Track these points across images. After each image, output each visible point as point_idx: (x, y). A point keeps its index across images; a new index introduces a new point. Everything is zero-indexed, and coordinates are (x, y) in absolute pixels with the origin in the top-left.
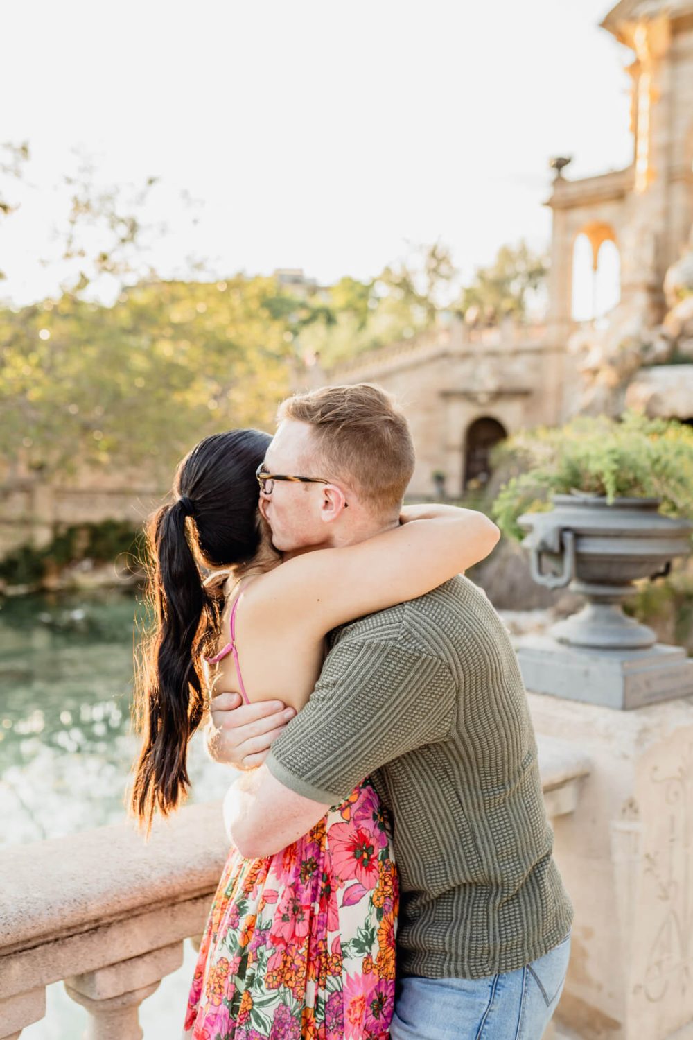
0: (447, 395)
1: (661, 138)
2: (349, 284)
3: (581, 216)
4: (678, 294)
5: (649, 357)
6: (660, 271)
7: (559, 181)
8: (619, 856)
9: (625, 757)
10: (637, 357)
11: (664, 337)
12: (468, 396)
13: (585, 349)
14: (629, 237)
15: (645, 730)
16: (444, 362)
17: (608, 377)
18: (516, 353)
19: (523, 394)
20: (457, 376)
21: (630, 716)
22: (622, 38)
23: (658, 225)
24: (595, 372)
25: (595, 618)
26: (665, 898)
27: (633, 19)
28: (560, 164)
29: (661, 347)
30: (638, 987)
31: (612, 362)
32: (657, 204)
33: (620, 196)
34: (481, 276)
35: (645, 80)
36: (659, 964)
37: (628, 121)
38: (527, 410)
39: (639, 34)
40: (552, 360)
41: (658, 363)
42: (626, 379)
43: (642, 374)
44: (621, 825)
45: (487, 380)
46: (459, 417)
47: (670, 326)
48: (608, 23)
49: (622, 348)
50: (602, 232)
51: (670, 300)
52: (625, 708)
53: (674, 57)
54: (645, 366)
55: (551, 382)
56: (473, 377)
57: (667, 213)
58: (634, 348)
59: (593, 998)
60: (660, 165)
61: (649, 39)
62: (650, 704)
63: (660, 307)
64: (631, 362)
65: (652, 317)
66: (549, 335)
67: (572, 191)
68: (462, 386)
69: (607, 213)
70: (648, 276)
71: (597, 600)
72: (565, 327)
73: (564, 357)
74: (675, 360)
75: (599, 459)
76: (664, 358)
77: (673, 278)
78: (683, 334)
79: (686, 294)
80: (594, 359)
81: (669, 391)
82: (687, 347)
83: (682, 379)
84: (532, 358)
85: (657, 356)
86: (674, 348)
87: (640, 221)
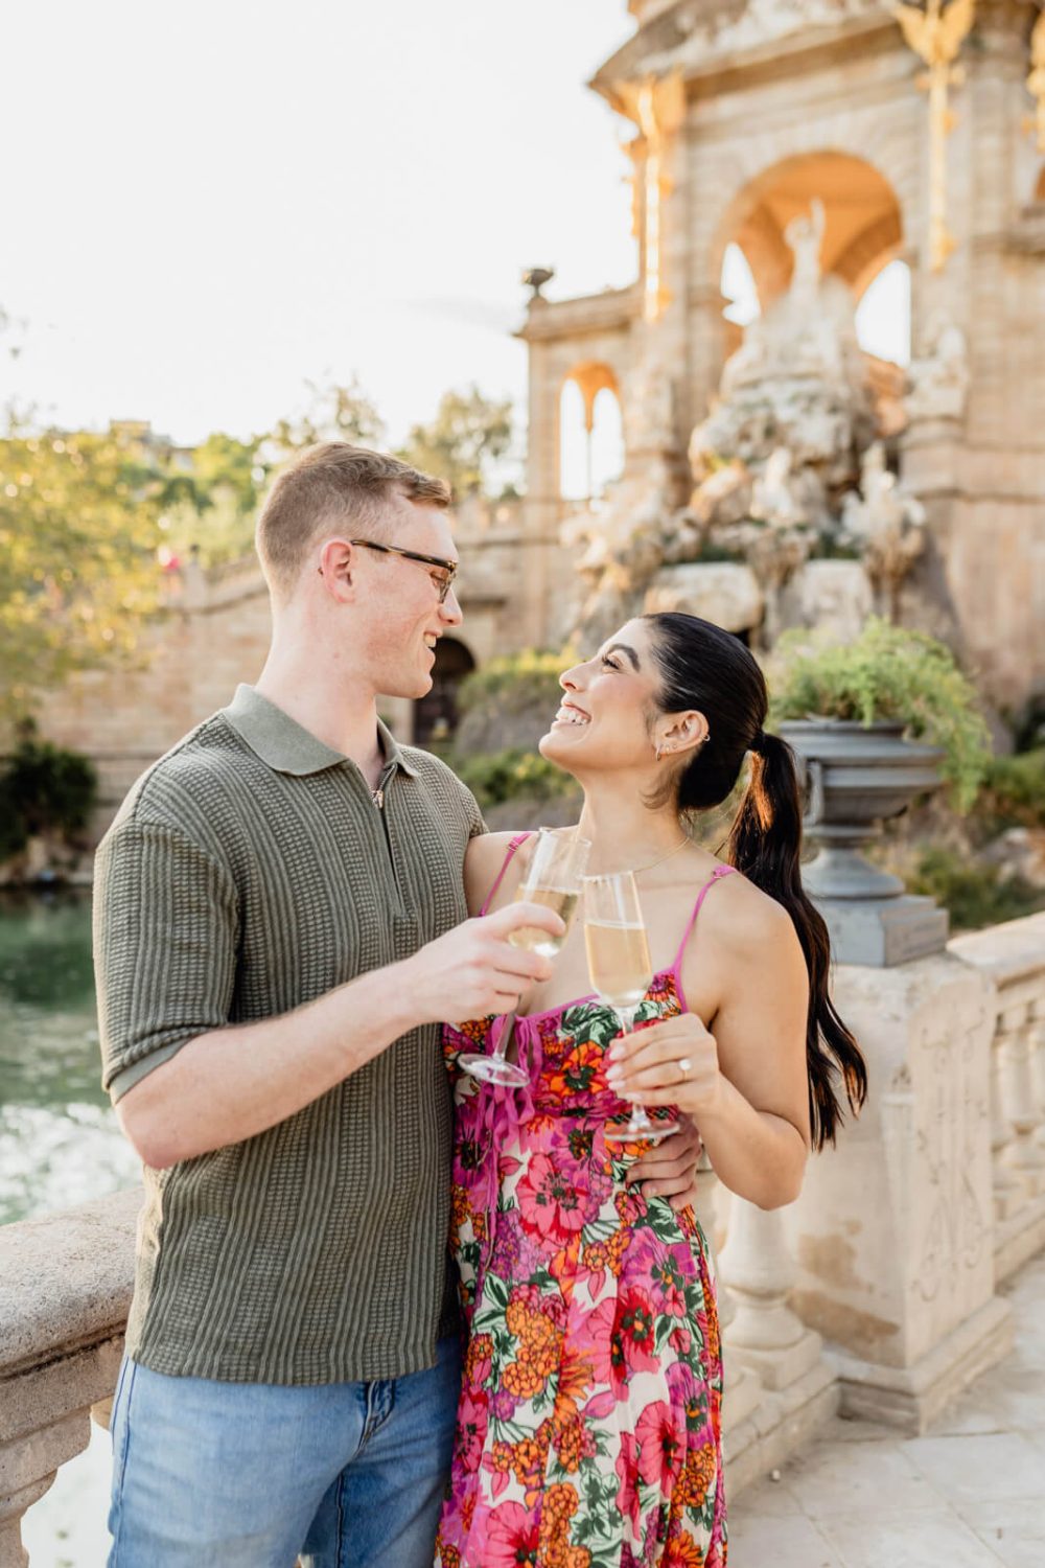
1: (677, 246)
2: (222, 445)
3: (568, 353)
4: (707, 464)
5: (673, 550)
6: (681, 432)
7: (537, 303)
8: (890, 1134)
9: (897, 1019)
10: (657, 551)
11: (690, 523)
13: (584, 539)
14: (637, 383)
15: (912, 989)
17: (616, 579)
18: (484, 546)
19: (496, 603)
21: (893, 974)
22: (620, 104)
23: (677, 367)
24: (599, 572)
25: (835, 865)
26: (935, 1182)
27: (634, 78)
28: (538, 278)
29: (688, 537)
30: (916, 1283)
31: (622, 558)
32: (674, 337)
33: (623, 326)
34: (419, 436)
35: (653, 165)
36: (932, 1257)
37: (629, 222)
38: (501, 627)
39: (643, 100)
40: (534, 556)
41: (684, 560)
42: (642, 582)
43: (665, 574)
44: (892, 1098)
47: (698, 509)
48: (599, 83)
49: (637, 539)
50: (601, 376)
51: (697, 471)
52: (887, 964)
53: (691, 134)
54: (666, 563)
55: (534, 586)
57: (687, 352)
58: (652, 538)
59: (861, 1302)
60: (677, 284)
61: (657, 110)
62: (908, 961)
63: (683, 484)
64: (648, 557)
65: (672, 496)
66: (534, 517)
67: (556, 316)
69: (605, 349)
70: (665, 439)
71: (837, 844)
72: (552, 510)
73: (552, 551)
74: (707, 554)
75: (853, 676)
76: (692, 551)
77: (700, 442)
78: (716, 519)
79: (719, 464)
80: (596, 553)
81: (700, 597)
82: (722, 536)
83: (718, 581)
84: (506, 553)
85: (683, 549)
86: (705, 539)
87: (651, 361)
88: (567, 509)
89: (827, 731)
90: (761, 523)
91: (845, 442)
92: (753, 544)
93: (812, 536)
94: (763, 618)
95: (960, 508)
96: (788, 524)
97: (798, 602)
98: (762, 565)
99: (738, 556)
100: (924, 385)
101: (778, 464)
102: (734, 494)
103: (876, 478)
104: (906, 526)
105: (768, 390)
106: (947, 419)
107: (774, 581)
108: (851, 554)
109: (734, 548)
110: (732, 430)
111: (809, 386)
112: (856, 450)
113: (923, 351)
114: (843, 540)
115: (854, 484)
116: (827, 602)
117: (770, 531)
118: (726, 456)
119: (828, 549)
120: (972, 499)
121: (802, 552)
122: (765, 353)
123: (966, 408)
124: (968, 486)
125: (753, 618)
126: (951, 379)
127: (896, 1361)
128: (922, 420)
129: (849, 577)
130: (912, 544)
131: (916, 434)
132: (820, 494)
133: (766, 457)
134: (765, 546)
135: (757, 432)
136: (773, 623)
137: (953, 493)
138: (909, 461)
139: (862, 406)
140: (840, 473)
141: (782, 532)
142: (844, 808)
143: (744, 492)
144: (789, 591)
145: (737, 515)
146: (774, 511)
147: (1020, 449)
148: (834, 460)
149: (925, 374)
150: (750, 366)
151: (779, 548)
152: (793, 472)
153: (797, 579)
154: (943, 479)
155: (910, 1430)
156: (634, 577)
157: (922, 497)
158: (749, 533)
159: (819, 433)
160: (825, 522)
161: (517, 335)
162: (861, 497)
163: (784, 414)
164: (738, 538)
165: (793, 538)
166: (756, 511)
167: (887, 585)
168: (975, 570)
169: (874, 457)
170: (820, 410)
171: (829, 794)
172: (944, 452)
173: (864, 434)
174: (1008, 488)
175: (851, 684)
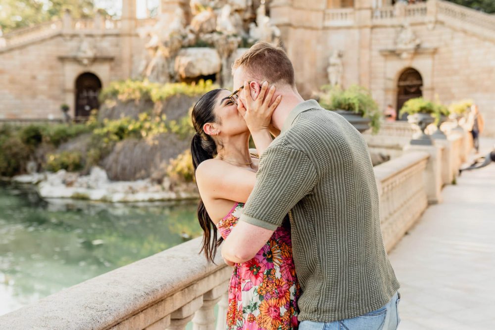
0: (62, 59)
4: (198, 9)
5: (186, 42)
10: (180, 42)
11: (192, 31)
12: (76, 60)
13: (149, 35)
16: (60, 39)
17: (163, 52)
18: (104, 36)
19: (110, 59)
20: (68, 48)
24: (156, 49)
29: (191, 37)
31: (166, 44)
38: (112, 69)
40: (126, 42)
41: (190, 46)
42: (174, 54)
43: (183, 51)
45: (87, 51)
46: (71, 73)
47: (194, 25)
49: (172, 36)
51: (193, 11)
54: (183, 47)
55: (126, 53)
56: (79, 49)
58: (178, 37)
63: (188, 16)
64: (176, 44)
65: (184, 21)
66: (124, 26)
68: (72, 54)
72: (133, 23)
73: (134, 39)
74: (199, 44)
75: (352, 99)
76: (193, 43)
78: (201, 30)
79: (202, 9)
80: (154, 41)
81: (197, 60)
82: (205, 37)
83: (204, 54)
84: (114, 39)
85: (190, 41)
86: (197, 38)
88: (139, 23)
90: (220, 33)
91: (250, 3)
92: (217, 41)
93: (239, 39)
94: (221, 70)
95: (291, 30)
96: (230, 34)
98: (221, 49)
99: (211, 45)
101: (226, 11)
102: (208, 21)
103: (262, 18)
104: (273, 37)
107: (226, 55)
109: (210, 42)
112: (254, 7)
114: (250, 40)
115: (254, 20)
117: (223, 36)
118: (205, 6)
119: (244, 44)
120: (295, 28)
121: (236, 45)
124: (294, 23)
125: (218, 70)
131: (276, 2)
132: (241, 23)
133: (220, 8)
134: (222, 42)
136: (225, 72)
137: (289, 25)
138: (273, 12)
140: (248, 15)
141: (228, 37)
143: (213, 21)
144: (231, 59)
145: (210, 29)
146: (225, 29)
147: (312, 10)
148: (245, 10)
151: (227, 43)
152: (231, 14)
153: (234, 55)
154: (285, 20)
156: (170, 52)
157: (278, 26)
158: (216, 37)
160: (243, 34)
162: (257, 25)
164: (211, 38)
165: (232, 39)
166: (218, 29)
168: (297, 54)
169: (261, 10)
172: (286, 10)
174: (307, 24)
175: (351, 101)
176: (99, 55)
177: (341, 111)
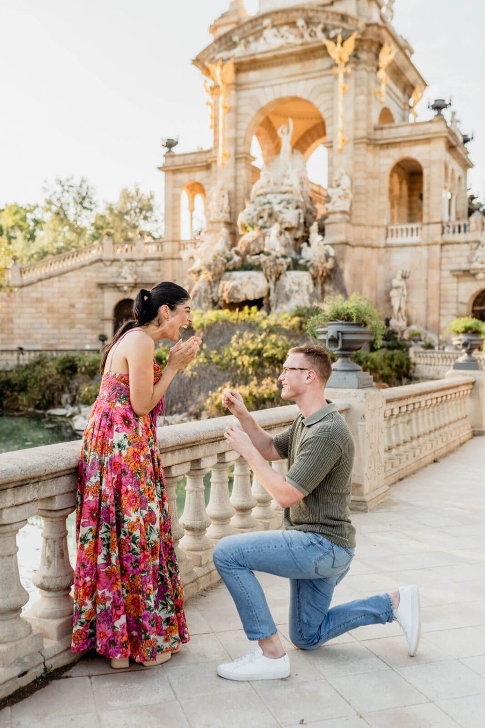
0: (101, 286)
1: (231, 134)
3: (184, 178)
4: (245, 228)
5: (231, 264)
6: (233, 214)
7: (170, 155)
8: (360, 433)
9: (362, 401)
10: (225, 264)
11: (237, 253)
12: (116, 287)
13: (192, 258)
15: (366, 394)
16: (100, 264)
17: (206, 275)
18: (146, 260)
20: (108, 274)
21: (360, 390)
22: (207, 72)
23: (231, 186)
24: (199, 272)
25: (343, 362)
26: (371, 447)
27: (213, 60)
28: (170, 144)
29: (237, 259)
30: (366, 474)
31: (209, 267)
32: (230, 173)
33: (208, 167)
34: (110, 208)
35: (221, 98)
36: (370, 468)
37: (209, 122)
39: (217, 70)
40: (167, 265)
41: (235, 269)
42: (218, 278)
43: (227, 274)
44: (361, 423)
45: (127, 276)
46: (111, 300)
47: (241, 247)
48: (197, 62)
49: (215, 258)
50: (197, 188)
51: (240, 231)
52: (358, 388)
53: (238, 86)
54: (227, 270)
56: (119, 275)
57: (235, 179)
58: (222, 259)
60: (231, 150)
61: (222, 75)
62: (363, 388)
63: (234, 236)
64: (220, 267)
65: (230, 242)
66: (168, 248)
67: (178, 161)
68: (112, 280)
69: (199, 176)
71: (344, 356)
72: (176, 245)
73: (177, 263)
74: (245, 267)
76: (238, 266)
77: (242, 218)
78: (248, 252)
79: (250, 229)
80: (197, 265)
81: (242, 284)
82: (250, 259)
83: (250, 278)
84: (156, 263)
85: (235, 263)
86: (244, 260)
87: (220, 183)
88: (182, 245)
89: (342, 324)
90: (268, 254)
91: (302, 221)
92: (265, 263)
93: (289, 260)
94: (269, 294)
95: (349, 249)
96: (279, 255)
97: (284, 287)
98: (268, 272)
99: (258, 268)
100: (335, 198)
101: (275, 229)
102: (256, 241)
103: (315, 237)
104: (327, 257)
105: (270, 197)
106: (344, 212)
107: (273, 278)
108: (305, 268)
109: (257, 264)
110: (255, 213)
111: (287, 196)
112: (306, 225)
113: (334, 184)
114: (301, 262)
115: (306, 239)
116: (296, 288)
117: (271, 257)
118: (253, 225)
119: (295, 266)
120: (353, 246)
121: (285, 267)
122: (269, 182)
123: (351, 208)
124: (353, 242)
125: (265, 294)
126: (346, 196)
127: (361, 494)
128: (334, 213)
129: (304, 278)
130: (330, 264)
131: (331, 218)
132: (292, 242)
133: (270, 227)
134: (270, 264)
135: (265, 215)
136: (273, 296)
137: (346, 244)
138: (328, 229)
139: (309, 206)
140: (300, 234)
141: (277, 258)
142: (347, 346)
143: (261, 240)
144: (279, 283)
145: (257, 251)
146: (274, 250)
147: (373, 226)
148: (297, 228)
149: (334, 193)
150: (262, 187)
151: (275, 264)
152: (281, 233)
153: (282, 277)
154: (342, 238)
155: (365, 511)
156: (214, 276)
157: (332, 245)
158: (263, 258)
159: (291, 217)
160: (294, 254)
161: (159, 168)
162: (309, 245)
163: (277, 208)
164: (258, 260)
165: (282, 260)
166: (266, 249)
167: (319, 281)
168: (354, 275)
169: (314, 228)
170: (291, 206)
171: (343, 341)
172: (343, 226)
173: (310, 217)
174: (367, 242)
175: (350, 311)
176: (139, 281)
177: (340, 322)
